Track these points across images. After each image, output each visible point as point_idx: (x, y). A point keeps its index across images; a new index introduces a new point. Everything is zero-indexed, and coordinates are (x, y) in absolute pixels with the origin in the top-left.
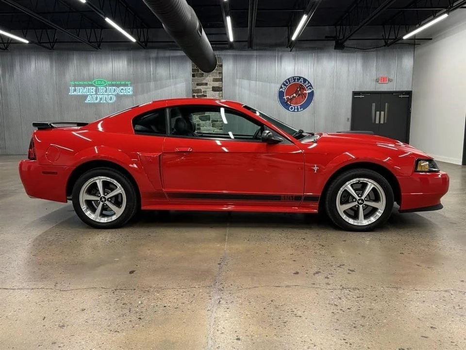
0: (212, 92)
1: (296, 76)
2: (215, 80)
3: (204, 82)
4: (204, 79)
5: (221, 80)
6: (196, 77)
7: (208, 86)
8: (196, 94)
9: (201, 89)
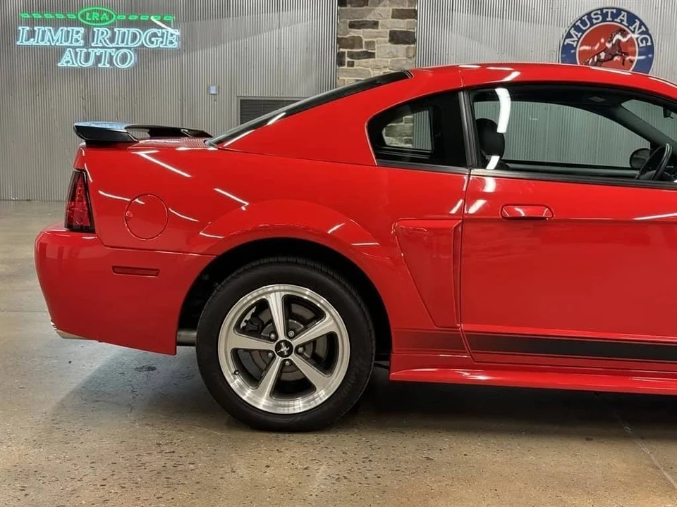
0: (389, 44)
2: (399, 14)
3: (370, 18)
4: (370, 11)
5: (413, 14)
6: (349, 7)
7: (380, 29)
8: (346, 50)
9: (361, 36)
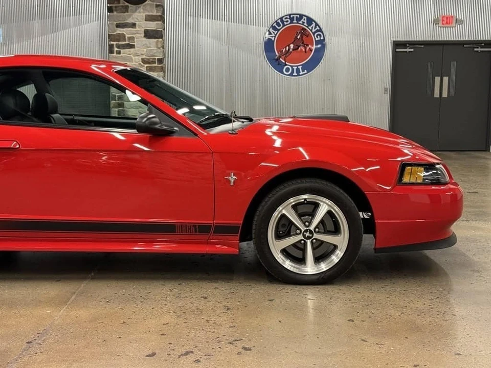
0: (144, 39)
1: (294, 12)
2: (150, 18)
3: (130, 21)
4: (130, 16)
5: (161, 18)
6: (115, 13)
7: (137, 29)
8: (115, 43)
9: (125, 33)
